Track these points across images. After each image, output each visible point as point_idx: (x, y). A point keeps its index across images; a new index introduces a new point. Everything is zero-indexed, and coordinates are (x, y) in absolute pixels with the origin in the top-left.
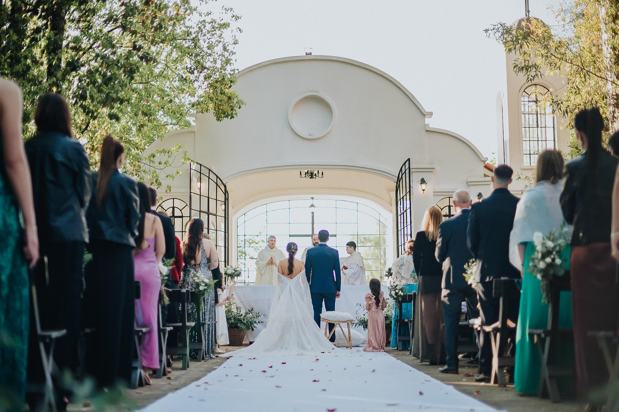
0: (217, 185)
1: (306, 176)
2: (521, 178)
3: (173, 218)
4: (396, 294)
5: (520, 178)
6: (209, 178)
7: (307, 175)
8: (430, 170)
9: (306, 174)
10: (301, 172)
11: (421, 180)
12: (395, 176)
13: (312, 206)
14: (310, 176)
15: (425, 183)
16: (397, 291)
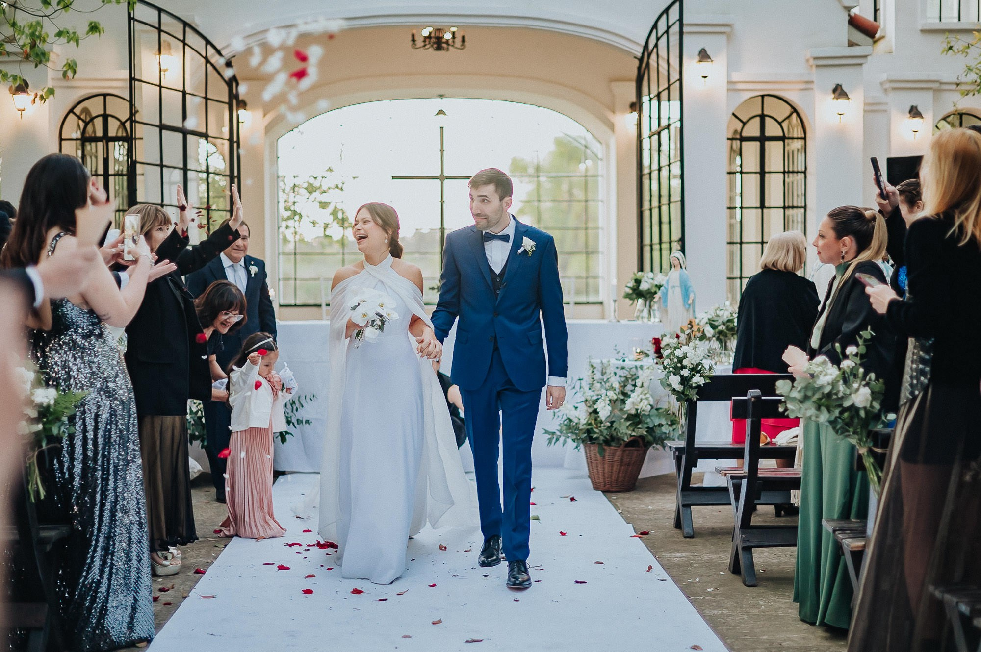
0: (207, 61)
1: (425, 46)
2: (955, 48)
3: (104, 141)
4: (684, 381)
5: (951, 48)
6: (185, 44)
7: (427, 43)
8: (724, 30)
9: (424, 41)
10: (413, 36)
11: (700, 52)
12: (638, 44)
13: (441, 112)
14: (435, 46)
15: (709, 60)
16: (685, 373)
